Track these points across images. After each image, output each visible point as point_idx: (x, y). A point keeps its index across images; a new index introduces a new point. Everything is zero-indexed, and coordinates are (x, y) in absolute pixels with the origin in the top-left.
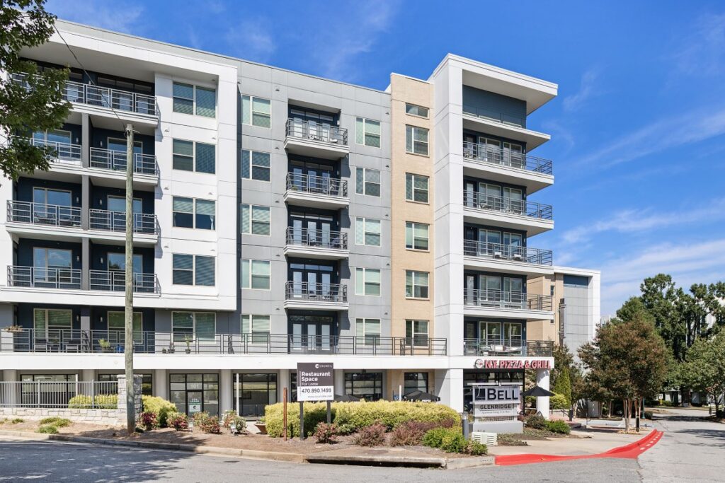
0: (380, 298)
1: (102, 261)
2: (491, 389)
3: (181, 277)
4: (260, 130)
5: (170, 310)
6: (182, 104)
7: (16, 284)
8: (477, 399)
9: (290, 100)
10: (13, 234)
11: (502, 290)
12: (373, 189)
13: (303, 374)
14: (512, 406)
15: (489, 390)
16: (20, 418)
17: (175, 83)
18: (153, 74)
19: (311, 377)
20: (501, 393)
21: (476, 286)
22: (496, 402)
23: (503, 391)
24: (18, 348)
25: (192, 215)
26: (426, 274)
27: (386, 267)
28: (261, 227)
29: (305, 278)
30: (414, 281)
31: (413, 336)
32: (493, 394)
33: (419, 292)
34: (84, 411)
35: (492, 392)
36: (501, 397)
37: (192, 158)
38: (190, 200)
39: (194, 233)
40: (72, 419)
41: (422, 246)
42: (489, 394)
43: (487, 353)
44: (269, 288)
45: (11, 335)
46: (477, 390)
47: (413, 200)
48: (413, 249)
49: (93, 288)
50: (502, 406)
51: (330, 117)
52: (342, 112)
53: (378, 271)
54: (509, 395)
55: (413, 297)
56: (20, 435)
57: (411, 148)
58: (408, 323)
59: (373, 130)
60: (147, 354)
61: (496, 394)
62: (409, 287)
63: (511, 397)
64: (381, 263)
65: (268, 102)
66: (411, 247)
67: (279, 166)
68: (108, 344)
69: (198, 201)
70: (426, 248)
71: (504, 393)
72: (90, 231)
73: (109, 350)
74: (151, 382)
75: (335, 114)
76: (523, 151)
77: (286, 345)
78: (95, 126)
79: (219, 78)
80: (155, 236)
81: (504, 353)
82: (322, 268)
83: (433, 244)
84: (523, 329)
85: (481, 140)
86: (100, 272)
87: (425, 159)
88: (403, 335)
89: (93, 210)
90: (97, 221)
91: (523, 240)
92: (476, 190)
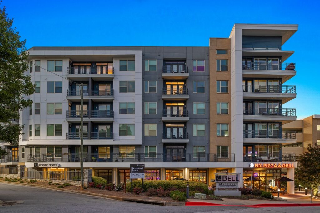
0: (205, 137)
1: (97, 129)
2: (224, 176)
3: (122, 133)
4: (152, 72)
5: (118, 145)
6: (123, 68)
7: (69, 139)
8: (217, 180)
9: (164, 58)
10: (69, 122)
11: (268, 130)
12: (202, 90)
13: (132, 168)
15: (223, 176)
16: (59, 183)
17: (120, 60)
18: (112, 58)
19: (136, 169)
20: (229, 178)
21: (253, 129)
22: (227, 181)
23: (231, 177)
24: (69, 161)
25: (126, 109)
26: (227, 125)
27: (208, 123)
28: (153, 111)
29: (172, 130)
30: (221, 128)
31: (221, 153)
32: (225, 178)
34: (75, 181)
36: (229, 179)
37: (126, 87)
38: (126, 103)
40: (71, 184)
41: (225, 112)
42: (223, 178)
43: (258, 160)
45: (67, 156)
46: (217, 176)
47: (221, 92)
48: (220, 114)
49: (92, 139)
50: (230, 184)
51: (182, 62)
52: (187, 59)
55: (221, 136)
56: (54, 188)
57: (219, 69)
58: (218, 147)
59: (201, 64)
60: (108, 162)
61: (227, 178)
62: (219, 131)
63: (235, 179)
64: (206, 121)
67: (160, 85)
68: (95, 158)
69: (128, 103)
70: (227, 113)
71: (231, 178)
72: (91, 118)
73: (95, 161)
74: (112, 172)
75: (184, 60)
76: (279, 61)
77: (163, 158)
78: (95, 81)
79: (135, 55)
80: (112, 118)
81: (268, 160)
82: (179, 125)
83: (230, 111)
84: (280, 149)
85: (255, 60)
86: (95, 133)
87: (226, 73)
88: (216, 153)
89: (92, 111)
90: (94, 115)
91: (280, 104)
92: (253, 84)
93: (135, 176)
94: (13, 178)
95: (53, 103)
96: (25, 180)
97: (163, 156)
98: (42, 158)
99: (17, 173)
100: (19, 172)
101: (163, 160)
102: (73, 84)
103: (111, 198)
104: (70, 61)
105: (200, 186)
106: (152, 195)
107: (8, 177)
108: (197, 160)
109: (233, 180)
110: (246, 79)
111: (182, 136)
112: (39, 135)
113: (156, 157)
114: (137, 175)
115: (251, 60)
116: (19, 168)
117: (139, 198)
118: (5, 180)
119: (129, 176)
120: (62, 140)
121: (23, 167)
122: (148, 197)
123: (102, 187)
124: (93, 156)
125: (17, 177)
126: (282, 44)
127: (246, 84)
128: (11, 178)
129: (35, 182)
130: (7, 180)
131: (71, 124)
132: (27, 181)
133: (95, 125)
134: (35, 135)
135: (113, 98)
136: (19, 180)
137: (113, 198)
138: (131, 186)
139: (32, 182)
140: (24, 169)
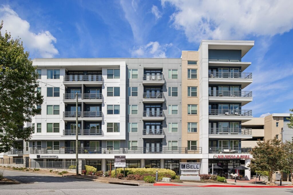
0: (177, 133)
1: (88, 126)
3: (109, 130)
4: (134, 80)
5: (106, 140)
6: (110, 76)
7: (66, 135)
8: (182, 168)
9: (144, 68)
10: (65, 121)
11: (229, 127)
12: (175, 94)
13: (116, 159)
14: (196, 171)
17: (108, 70)
18: (101, 68)
19: (119, 160)
20: (192, 166)
21: (217, 127)
22: (190, 169)
24: (66, 153)
25: (113, 110)
26: (196, 123)
27: (180, 122)
28: (135, 112)
29: (151, 128)
30: (191, 126)
31: (191, 147)
32: (189, 166)
33: (193, 130)
35: (188, 166)
36: (192, 168)
37: (113, 92)
38: (112, 105)
39: (113, 116)
40: (68, 171)
41: (194, 113)
42: (187, 167)
44: (137, 132)
45: (64, 149)
46: (182, 165)
47: (191, 96)
48: (191, 114)
49: (84, 135)
50: (192, 171)
51: (159, 71)
52: (163, 69)
53: (177, 123)
54: (195, 167)
55: (191, 132)
57: (190, 77)
58: (189, 142)
59: (175, 73)
60: (97, 154)
61: (190, 166)
62: (189, 129)
64: (178, 120)
65: (137, 70)
66: (190, 114)
67: (141, 91)
68: (87, 151)
69: (115, 105)
70: (196, 114)
71: (193, 166)
72: (83, 118)
73: (87, 153)
74: (101, 163)
75: (161, 70)
76: (239, 70)
77: (143, 151)
78: (86, 86)
79: (120, 66)
80: (101, 118)
81: (229, 152)
82: (157, 124)
83: (199, 112)
84: (239, 143)
85: (220, 69)
86: (86, 130)
87: (196, 80)
88: (187, 146)
89: (84, 112)
90: (86, 115)
91: (239, 107)
92: (217, 89)
93: (118, 165)
94: (19, 167)
95: (52, 106)
96: (30, 169)
97: (143, 149)
98: (43, 151)
99: (23, 163)
100: (25, 162)
101: (143, 152)
102: (68, 89)
103: (100, 181)
104: (66, 70)
105: (169, 173)
106: (130, 179)
107: (15, 166)
108: (171, 152)
109: (194, 168)
110: (212, 86)
111: (159, 132)
112: (40, 132)
113: (137, 150)
114: (120, 164)
115: (216, 69)
116: (24, 159)
117: (121, 181)
118: (13, 169)
119: (114, 165)
120: (60, 136)
121: (27, 158)
122: (128, 180)
123: (93, 174)
124: (86, 149)
125: (22, 166)
126: (242, 56)
127: (212, 89)
128: (17, 168)
129: (38, 170)
130: (14, 169)
131: (67, 122)
132: (32, 170)
133: (86, 124)
134: (37, 132)
135: (102, 101)
136: (25, 169)
137: (101, 182)
138: (115, 173)
139: (35, 170)
140: (28, 159)
